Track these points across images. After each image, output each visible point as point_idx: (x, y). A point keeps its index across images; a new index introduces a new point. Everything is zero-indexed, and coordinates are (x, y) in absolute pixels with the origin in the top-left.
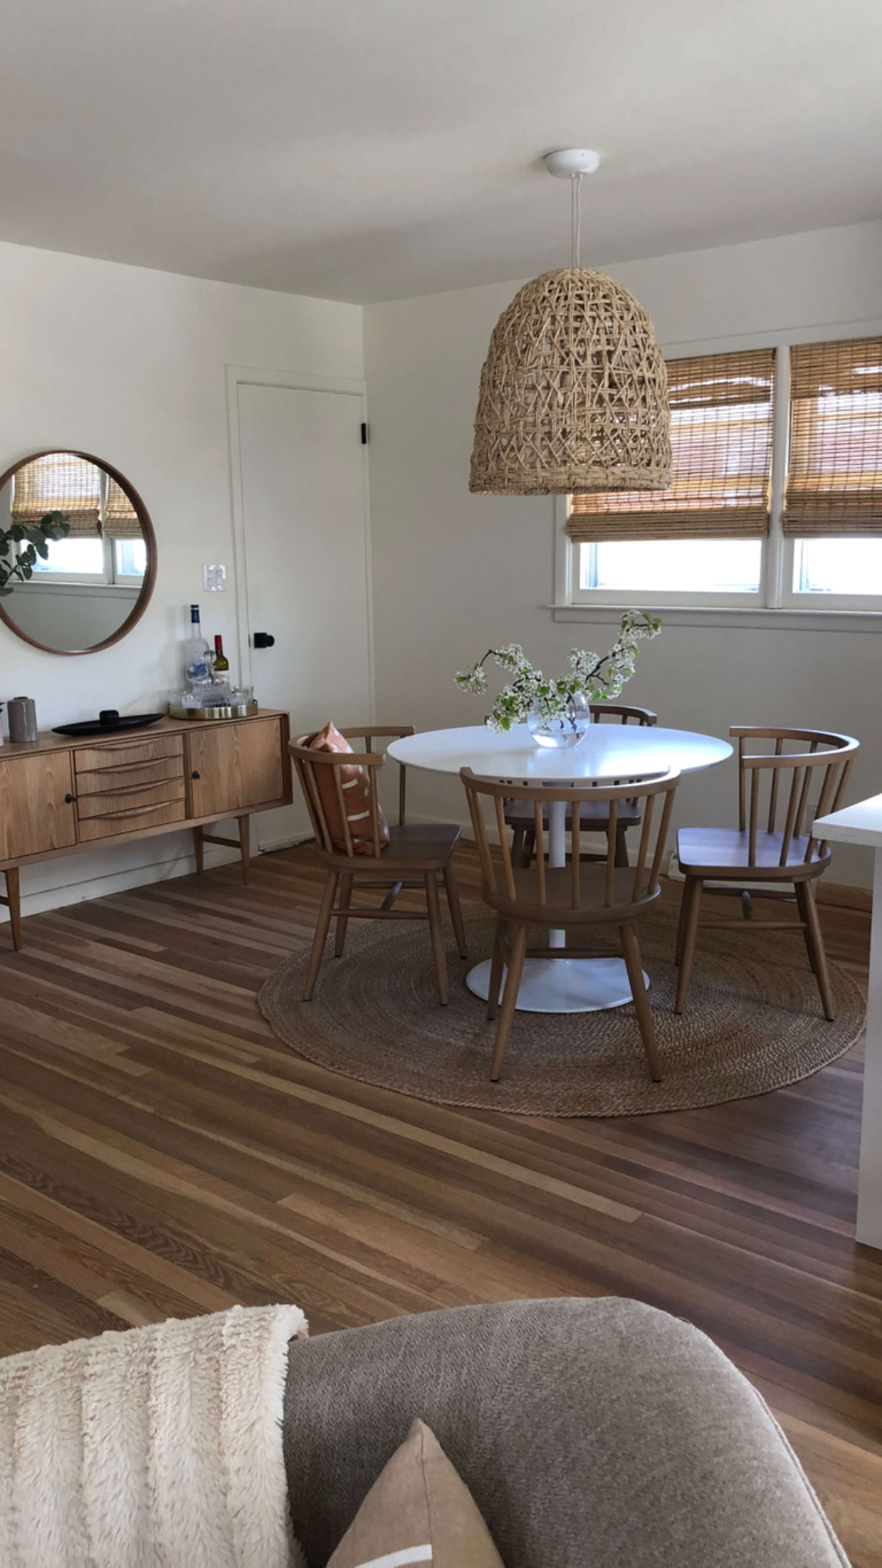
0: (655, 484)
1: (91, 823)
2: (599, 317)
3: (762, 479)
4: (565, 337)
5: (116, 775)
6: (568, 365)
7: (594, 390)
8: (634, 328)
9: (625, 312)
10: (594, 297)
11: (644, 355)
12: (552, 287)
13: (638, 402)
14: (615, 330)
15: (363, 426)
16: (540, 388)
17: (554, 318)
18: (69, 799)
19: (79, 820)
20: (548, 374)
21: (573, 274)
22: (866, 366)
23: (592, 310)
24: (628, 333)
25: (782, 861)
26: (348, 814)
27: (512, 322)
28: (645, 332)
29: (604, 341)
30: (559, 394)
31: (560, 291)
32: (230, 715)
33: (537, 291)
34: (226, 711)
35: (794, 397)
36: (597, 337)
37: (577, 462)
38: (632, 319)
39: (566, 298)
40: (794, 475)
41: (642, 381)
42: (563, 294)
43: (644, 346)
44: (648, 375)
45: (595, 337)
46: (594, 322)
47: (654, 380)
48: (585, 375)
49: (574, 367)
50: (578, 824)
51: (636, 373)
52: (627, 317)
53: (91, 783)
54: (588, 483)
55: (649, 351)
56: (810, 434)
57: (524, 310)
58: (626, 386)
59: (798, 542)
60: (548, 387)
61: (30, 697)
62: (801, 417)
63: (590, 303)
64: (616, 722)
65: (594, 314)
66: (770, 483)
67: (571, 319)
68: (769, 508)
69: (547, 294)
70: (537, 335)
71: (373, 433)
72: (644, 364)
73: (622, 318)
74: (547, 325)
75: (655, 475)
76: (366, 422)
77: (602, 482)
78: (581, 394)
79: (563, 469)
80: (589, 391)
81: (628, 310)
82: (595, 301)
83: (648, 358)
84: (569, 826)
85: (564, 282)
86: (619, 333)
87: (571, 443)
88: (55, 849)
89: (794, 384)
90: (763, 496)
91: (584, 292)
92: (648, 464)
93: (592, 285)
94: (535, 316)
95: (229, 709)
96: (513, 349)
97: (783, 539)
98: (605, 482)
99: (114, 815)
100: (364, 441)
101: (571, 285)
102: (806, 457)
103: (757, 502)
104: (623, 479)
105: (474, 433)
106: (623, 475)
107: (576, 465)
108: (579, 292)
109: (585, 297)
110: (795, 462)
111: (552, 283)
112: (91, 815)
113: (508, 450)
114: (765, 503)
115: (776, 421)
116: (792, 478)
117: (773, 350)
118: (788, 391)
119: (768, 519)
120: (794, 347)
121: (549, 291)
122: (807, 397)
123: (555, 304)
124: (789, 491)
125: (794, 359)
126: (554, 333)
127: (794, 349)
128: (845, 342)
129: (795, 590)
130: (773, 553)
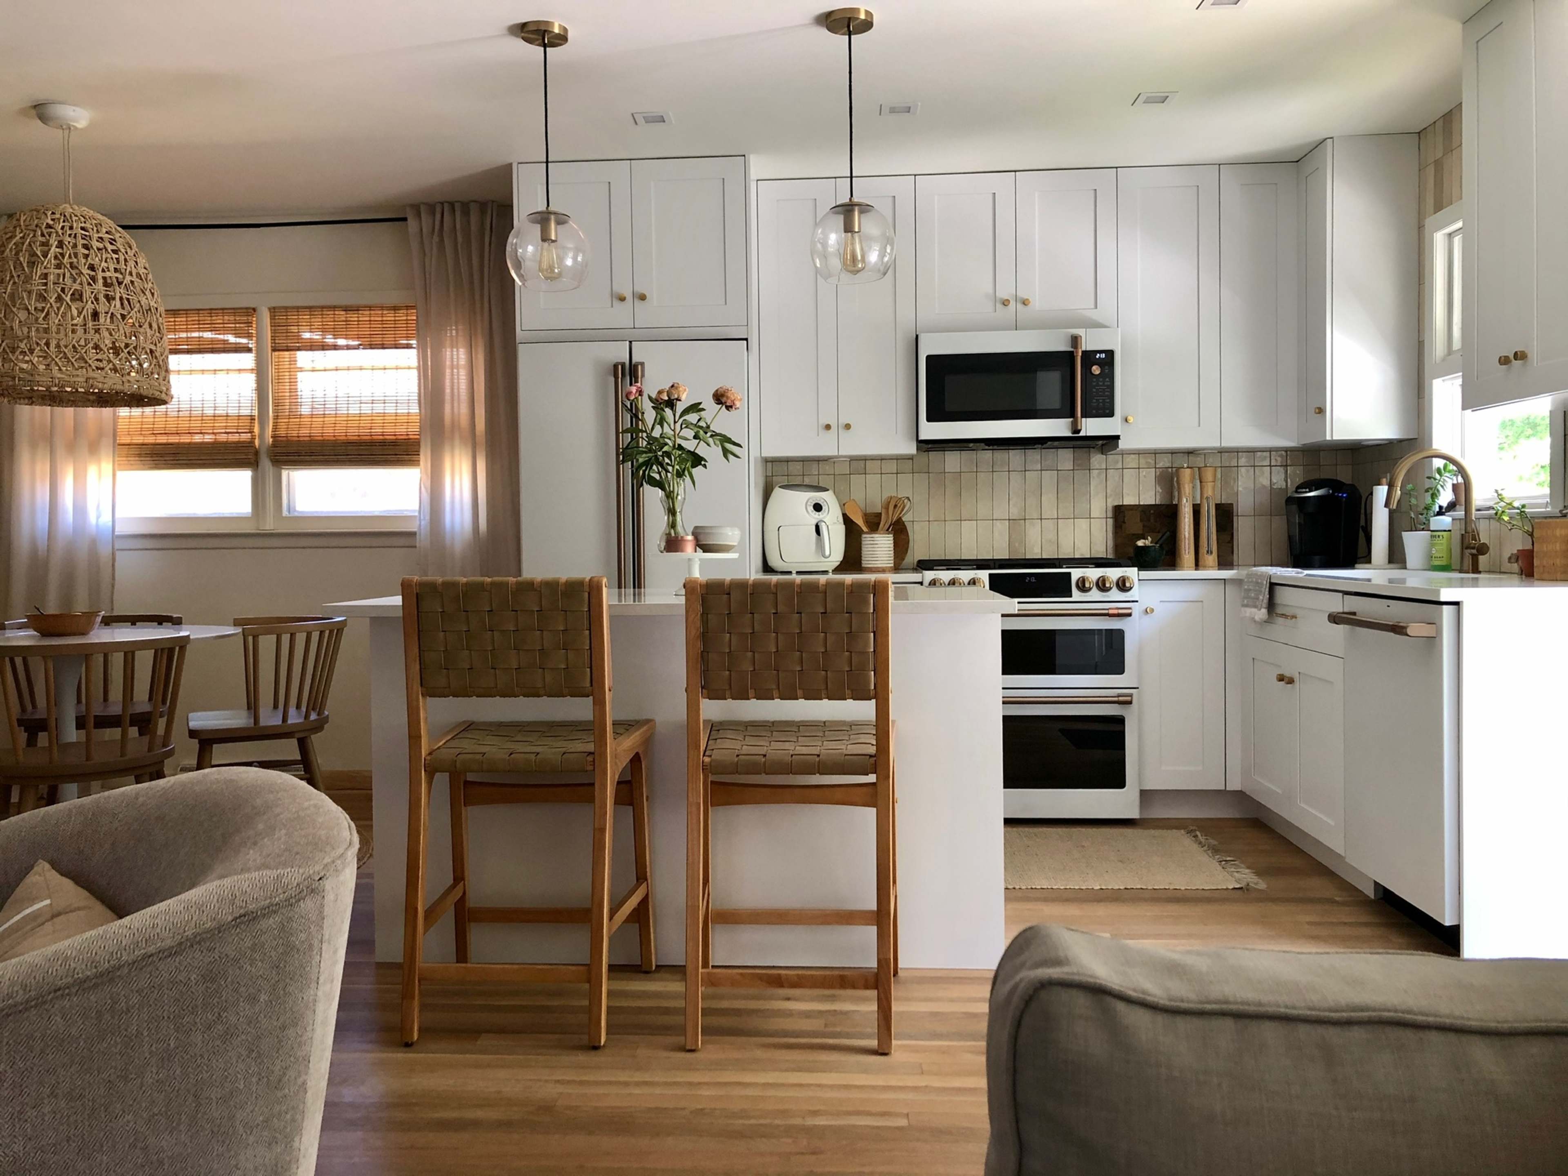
2: (105, 248)
3: (249, 418)
4: (75, 260)
6: (80, 284)
7: (106, 309)
8: (137, 263)
9: (128, 249)
10: (98, 232)
12: (55, 216)
13: (146, 326)
16: (51, 301)
17: (60, 245)
20: (59, 290)
21: (73, 209)
24: (133, 266)
25: (285, 719)
27: (14, 241)
29: (112, 269)
30: (73, 307)
31: (64, 221)
33: (39, 219)
35: (275, 350)
36: (106, 265)
37: (95, 368)
38: (135, 255)
39: (71, 228)
40: (277, 416)
42: (68, 224)
43: (146, 280)
45: (104, 264)
46: (101, 252)
47: (157, 309)
49: (86, 287)
52: (131, 253)
56: (290, 382)
57: (27, 231)
59: (285, 473)
62: (280, 367)
63: (96, 235)
65: (101, 245)
66: (256, 421)
67: (80, 247)
68: (257, 442)
69: (51, 222)
70: (45, 256)
73: (126, 253)
80: (102, 308)
82: (100, 235)
85: (66, 215)
89: (273, 339)
90: (251, 432)
91: (88, 225)
94: (41, 239)
97: (271, 467)
98: (121, 388)
101: (74, 218)
102: (288, 401)
103: (246, 437)
107: (93, 370)
108: (83, 225)
110: (276, 405)
111: (53, 213)
114: (253, 438)
115: (260, 371)
116: (276, 417)
117: (254, 310)
118: (270, 345)
119: (257, 453)
120: (274, 308)
121: (53, 220)
122: (287, 350)
123: (60, 232)
124: (275, 428)
125: (272, 318)
126: (63, 255)
127: (273, 310)
128: (323, 308)
129: (285, 513)
130: (264, 483)
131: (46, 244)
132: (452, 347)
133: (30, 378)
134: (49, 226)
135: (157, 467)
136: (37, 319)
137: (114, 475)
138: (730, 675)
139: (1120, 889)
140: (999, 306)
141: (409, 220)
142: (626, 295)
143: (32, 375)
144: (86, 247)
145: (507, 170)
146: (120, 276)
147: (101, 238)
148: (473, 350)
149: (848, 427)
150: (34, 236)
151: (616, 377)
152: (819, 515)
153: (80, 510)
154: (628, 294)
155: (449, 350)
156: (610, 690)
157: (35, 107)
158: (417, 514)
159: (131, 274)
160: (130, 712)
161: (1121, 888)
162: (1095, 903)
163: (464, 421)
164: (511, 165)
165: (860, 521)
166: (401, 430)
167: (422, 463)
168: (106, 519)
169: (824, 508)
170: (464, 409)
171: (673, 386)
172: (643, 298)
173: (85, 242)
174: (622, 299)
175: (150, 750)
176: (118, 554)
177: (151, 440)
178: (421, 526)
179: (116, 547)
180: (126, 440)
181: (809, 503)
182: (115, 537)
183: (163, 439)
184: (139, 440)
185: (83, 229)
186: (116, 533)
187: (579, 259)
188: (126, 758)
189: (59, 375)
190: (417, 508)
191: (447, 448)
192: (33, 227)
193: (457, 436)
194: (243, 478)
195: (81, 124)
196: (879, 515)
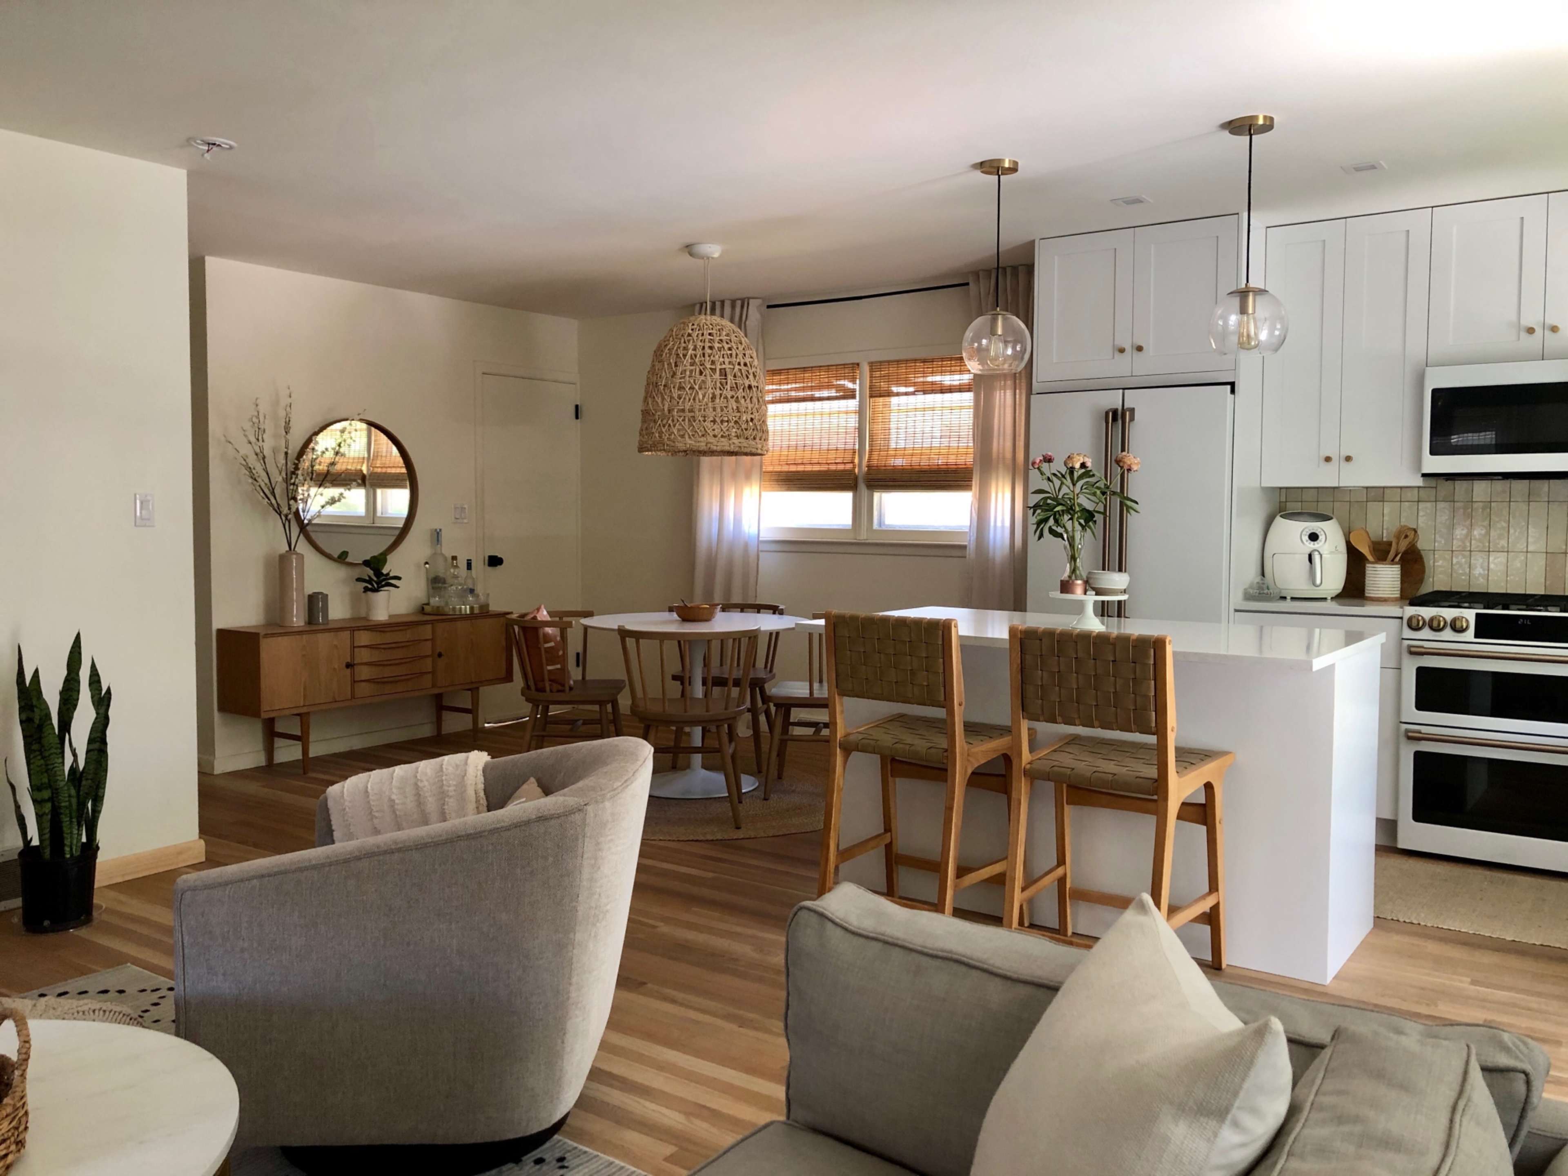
0: (759, 451)
1: (363, 684)
2: (723, 347)
3: (852, 450)
4: (703, 359)
5: (383, 651)
6: (705, 376)
7: (721, 392)
8: (745, 355)
9: (739, 345)
10: (720, 336)
11: (751, 371)
12: (693, 327)
14: (734, 355)
15: (577, 407)
16: (687, 389)
17: (695, 348)
18: (348, 666)
19: (355, 682)
20: (692, 381)
21: (706, 320)
22: (924, 377)
23: (718, 343)
26: (548, 665)
27: (668, 347)
28: (751, 357)
29: (726, 362)
30: (700, 393)
31: (699, 330)
32: (468, 612)
33: (684, 329)
34: (466, 608)
35: (871, 397)
38: (744, 349)
39: (703, 335)
40: (872, 449)
41: (750, 387)
42: (701, 332)
43: (751, 366)
44: (754, 384)
45: (721, 360)
46: (720, 351)
47: (757, 387)
48: (716, 382)
49: (709, 378)
50: (711, 681)
51: (747, 383)
52: (741, 348)
53: (364, 656)
54: (719, 449)
55: (754, 369)
56: (882, 423)
57: (676, 340)
58: (741, 390)
59: (877, 495)
60: (692, 388)
61: (325, 592)
62: (875, 410)
63: (718, 338)
64: (737, 612)
65: (720, 346)
66: (857, 454)
67: (706, 348)
68: (856, 470)
69: (690, 331)
70: (685, 357)
71: (584, 411)
72: (751, 377)
73: (737, 348)
74: (690, 352)
75: (760, 446)
76: (578, 403)
77: (727, 448)
78: (713, 394)
79: (702, 439)
80: (718, 392)
81: (741, 343)
82: (721, 338)
83: (753, 373)
84: (704, 683)
85: (701, 325)
86: (736, 358)
87: (708, 424)
88: (336, 701)
89: (871, 387)
90: (852, 462)
91: (714, 331)
92: (755, 439)
93: (718, 327)
94: (684, 345)
95: (468, 607)
96: (669, 364)
97: (866, 491)
99: (379, 680)
100: (577, 417)
101: (705, 327)
102: (880, 437)
103: (849, 466)
104: (740, 447)
105: (641, 416)
106: (740, 445)
108: (710, 331)
109: (715, 335)
110: (872, 440)
111: (693, 325)
112: (363, 679)
113: (667, 427)
114: (854, 468)
115: (861, 412)
116: (871, 451)
117: (858, 364)
118: (868, 392)
119: (856, 478)
120: (872, 363)
121: (692, 330)
122: (880, 396)
123: (695, 338)
124: (869, 460)
125: (871, 371)
126: (696, 356)
127: (871, 364)
128: (907, 361)
129: (875, 526)
130: (860, 502)
131: (685, 349)
132: (1000, 390)
133: (673, 444)
134: (689, 335)
135: (789, 489)
136: (678, 403)
137: (760, 495)
138: (1042, 703)
139: (1535, 944)
140: (1523, 335)
141: (970, 284)
142: (1124, 346)
143: (674, 442)
144: (711, 348)
145: (1032, 243)
146: (732, 367)
147: (721, 340)
148: (1018, 391)
149: (1348, 459)
150: (680, 343)
151: (1107, 423)
152: (1314, 544)
153: (738, 521)
154: (1127, 346)
155: (998, 392)
156: (960, 705)
157: (687, 246)
158: (968, 530)
159: (739, 364)
160: (751, 676)
161: (1537, 943)
162: (1459, 946)
163: (1009, 455)
164: (1034, 241)
165: (1365, 550)
166: (961, 461)
167: (973, 488)
168: (753, 531)
169: (1320, 537)
170: (1009, 444)
171: (1069, 457)
172: (1140, 349)
173: (710, 345)
174: (1122, 351)
175: (726, 709)
176: (761, 554)
177: (785, 468)
178: (970, 541)
179: (760, 549)
180: (770, 469)
181: (1304, 533)
182: (760, 542)
183: (793, 468)
184: (778, 469)
185: (710, 334)
186: (761, 539)
187: (1018, 348)
188: (711, 713)
189: (690, 442)
190: (968, 524)
191: (994, 476)
192: (680, 336)
193: (1001, 466)
194: (845, 499)
195: (716, 255)
196: (1390, 544)
